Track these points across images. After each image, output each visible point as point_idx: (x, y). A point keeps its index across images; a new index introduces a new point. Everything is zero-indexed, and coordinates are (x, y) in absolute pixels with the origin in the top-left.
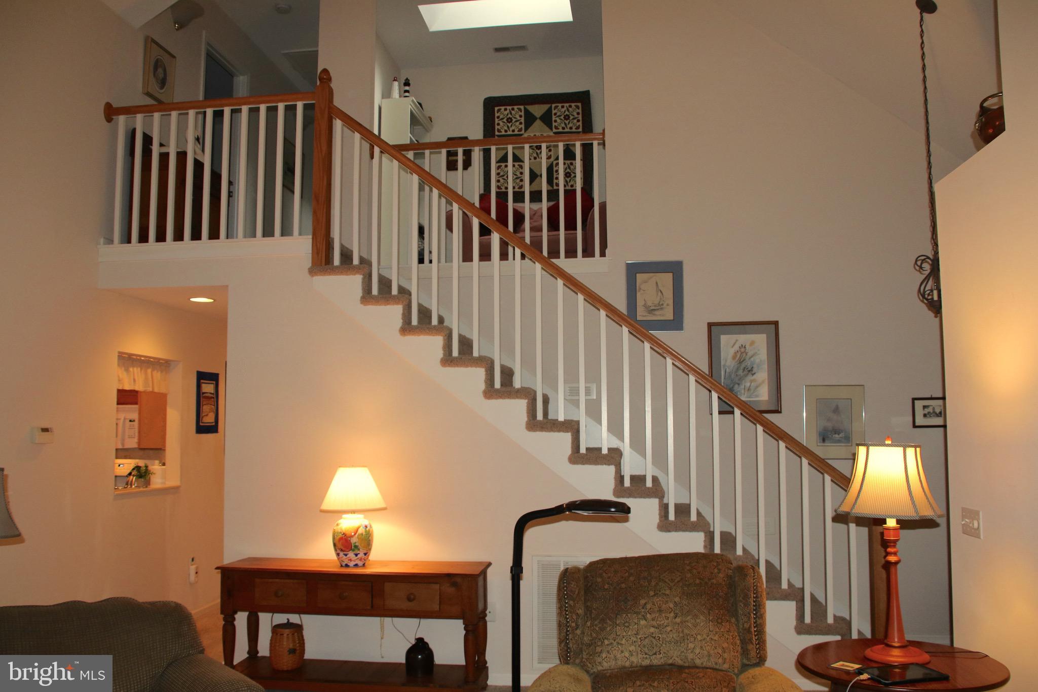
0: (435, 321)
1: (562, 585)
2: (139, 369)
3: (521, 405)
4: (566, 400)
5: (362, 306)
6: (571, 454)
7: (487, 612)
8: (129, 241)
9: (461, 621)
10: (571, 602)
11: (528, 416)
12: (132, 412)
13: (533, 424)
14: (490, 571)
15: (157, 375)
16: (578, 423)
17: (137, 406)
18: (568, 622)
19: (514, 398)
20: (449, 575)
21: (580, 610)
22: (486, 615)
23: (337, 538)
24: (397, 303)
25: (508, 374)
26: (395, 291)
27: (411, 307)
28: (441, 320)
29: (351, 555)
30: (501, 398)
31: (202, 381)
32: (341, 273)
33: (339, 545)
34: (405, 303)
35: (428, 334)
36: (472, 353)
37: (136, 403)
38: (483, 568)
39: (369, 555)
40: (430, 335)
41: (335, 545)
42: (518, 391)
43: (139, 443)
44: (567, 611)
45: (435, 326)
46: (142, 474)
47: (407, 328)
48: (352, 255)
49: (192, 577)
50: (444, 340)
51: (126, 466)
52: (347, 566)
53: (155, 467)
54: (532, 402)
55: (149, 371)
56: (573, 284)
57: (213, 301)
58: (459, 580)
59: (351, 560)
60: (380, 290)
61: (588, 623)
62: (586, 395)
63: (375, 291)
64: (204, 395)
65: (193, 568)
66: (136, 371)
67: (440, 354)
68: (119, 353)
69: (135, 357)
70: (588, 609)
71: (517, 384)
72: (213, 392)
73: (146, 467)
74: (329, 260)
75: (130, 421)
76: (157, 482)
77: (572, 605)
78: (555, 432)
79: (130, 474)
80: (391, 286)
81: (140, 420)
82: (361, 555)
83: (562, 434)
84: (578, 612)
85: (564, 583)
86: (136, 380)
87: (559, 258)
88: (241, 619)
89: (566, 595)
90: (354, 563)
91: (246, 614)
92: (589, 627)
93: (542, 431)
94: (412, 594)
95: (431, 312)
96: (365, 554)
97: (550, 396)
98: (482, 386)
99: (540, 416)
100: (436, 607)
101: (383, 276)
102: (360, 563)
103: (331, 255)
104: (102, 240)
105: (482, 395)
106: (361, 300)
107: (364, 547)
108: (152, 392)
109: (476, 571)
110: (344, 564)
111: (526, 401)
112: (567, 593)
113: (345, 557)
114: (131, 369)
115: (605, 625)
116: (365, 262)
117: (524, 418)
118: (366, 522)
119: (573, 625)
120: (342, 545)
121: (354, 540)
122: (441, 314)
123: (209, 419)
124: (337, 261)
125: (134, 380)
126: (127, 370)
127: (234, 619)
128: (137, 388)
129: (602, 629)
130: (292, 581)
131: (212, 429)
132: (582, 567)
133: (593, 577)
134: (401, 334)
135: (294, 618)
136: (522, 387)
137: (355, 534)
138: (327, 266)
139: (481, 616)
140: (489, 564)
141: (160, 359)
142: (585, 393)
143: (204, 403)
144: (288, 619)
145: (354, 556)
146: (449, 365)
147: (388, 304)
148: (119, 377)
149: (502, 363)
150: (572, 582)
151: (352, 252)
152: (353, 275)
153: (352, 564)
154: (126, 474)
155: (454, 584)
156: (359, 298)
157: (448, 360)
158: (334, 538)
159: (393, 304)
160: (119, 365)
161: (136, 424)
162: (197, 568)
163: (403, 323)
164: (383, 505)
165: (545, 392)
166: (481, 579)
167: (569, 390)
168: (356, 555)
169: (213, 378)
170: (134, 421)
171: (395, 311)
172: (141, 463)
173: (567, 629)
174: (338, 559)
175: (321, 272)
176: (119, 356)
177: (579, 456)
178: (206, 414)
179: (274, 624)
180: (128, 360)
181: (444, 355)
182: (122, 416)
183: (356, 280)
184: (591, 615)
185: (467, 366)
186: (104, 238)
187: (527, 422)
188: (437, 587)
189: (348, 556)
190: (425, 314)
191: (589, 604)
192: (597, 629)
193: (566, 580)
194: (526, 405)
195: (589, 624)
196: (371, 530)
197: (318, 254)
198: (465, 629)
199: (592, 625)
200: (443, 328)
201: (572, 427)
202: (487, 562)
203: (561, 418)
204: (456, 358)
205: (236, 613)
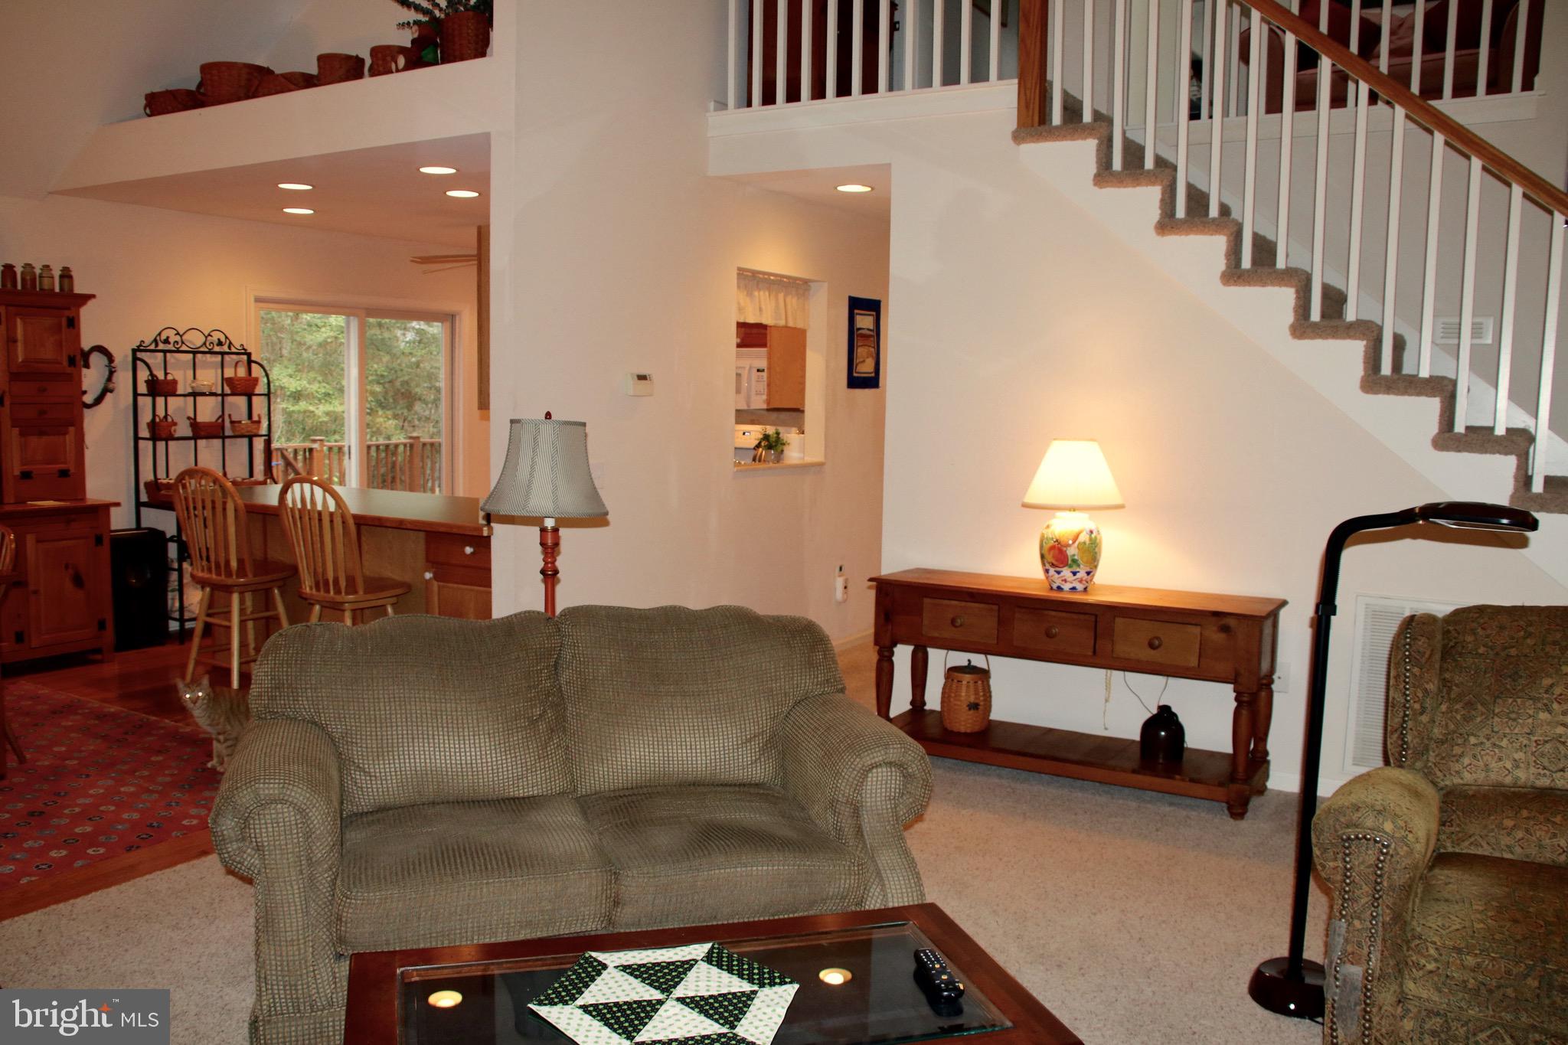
0: (1214, 212)
1: (1402, 641)
2: (767, 293)
3: (1354, 350)
4: (1437, 345)
5: (1096, 188)
6: (1438, 434)
7: (1275, 677)
8: (749, 104)
9: (1231, 686)
10: (1416, 670)
11: (1365, 369)
12: (758, 357)
13: (1373, 381)
14: (1283, 613)
15: (793, 301)
16: (1454, 383)
17: (765, 349)
18: (1408, 701)
19: (1344, 338)
20: (1217, 614)
21: (1431, 684)
22: (1272, 682)
23: (1046, 547)
24: (1153, 184)
25: (1334, 300)
26: (1149, 164)
27: (1176, 189)
28: (1225, 210)
29: (1066, 572)
30: (1321, 337)
31: (856, 311)
32: (1064, 138)
33: (1049, 558)
34: (1164, 183)
35: (1202, 232)
36: (1274, 264)
37: (764, 345)
38: (1271, 608)
39: (1093, 576)
40: (1206, 234)
41: (1042, 557)
42: (1351, 325)
43: (768, 402)
44: (1407, 683)
45: (1214, 219)
46: (772, 444)
47: (1167, 223)
48: (1082, 109)
49: (839, 594)
50: (1229, 241)
51: (753, 434)
52: (1059, 588)
53: (791, 436)
54: (1375, 345)
55: (781, 296)
56: (1463, 141)
57: (869, 189)
58: (1232, 622)
59: (1065, 581)
60: (1126, 164)
61: (1442, 706)
62: (1472, 338)
63: (1117, 164)
64: (860, 332)
65: (839, 583)
66: (762, 295)
67: (1221, 264)
68: (739, 269)
69: (761, 276)
70: (1446, 684)
71: (1351, 314)
72: (872, 328)
73: (778, 433)
74: (1044, 117)
75: (758, 371)
76: (794, 454)
77: (1418, 674)
78: (1412, 395)
79: (758, 446)
80: (1144, 157)
81: (769, 368)
82: (1082, 574)
83: (1423, 400)
84: (1427, 686)
85: (1407, 638)
86: (764, 310)
87: (1440, 97)
88: (903, 654)
89: (1408, 657)
90: (1071, 586)
91: (910, 648)
92: (1443, 713)
93: (1388, 394)
94: (1158, 638)
95: (1208, 199)
96: (1088, 573)
97: (1407, 337)
98: (1289, 318)
99: (1386, 369)
100: (1193, 662)
101: (1133, 142)
102: (1080, 587)
103: (1048, 109)
104: (712, 105)
105: (1287, 332)
106: (1094, 180)
107: (1087, 563)
108: (786, 327)
109: (1262, 610)
110: (1055, 586)
111: (1365, 342)
112: (1410, 654)
113: (1056, 575)
114: (756, 293)
115: (1474, 713)
116: (1103, 120)
117: (1358, 370)
118: (1092, 526)
119: (1417, 706)
120: (1054, 557)
121: (1071, 551)
122: (1226, 201)
123: (866, 368)
124: (1057, 118)
125: (761, 309)
126: (750, 294)
127: (892, 654)
128: (765, 322)
129: (1467, 719)
130: (976, 605)
131: (872, 382)
132: (1440, 615)
133: (1459, 633)
134: (1158, 234)
135: (978, 660)
136: (1357, 320)
137: (1074, 542)
138: (1042, 128)
139: (1264, 681)
140: (1284, 603)
141: (796, 279)
142: (1472, 333)
143: (859, 344)
144: (969, 661)
145: (1071, 575)
146: (1236, 283)
147: (1138, 185)
148: (739, 303)
149: (1326, 281)
150: (1420, 638)
151: (1081, 103)
152: (1082, 139)
153: (1066, 587)
154: (753, 446)
155: (1225, 629)
156: (1092, 177)
157: (1233, 274)
158: (1041, 547)
159: (1147, 185)
160: (739, 287)
161: (765, 374)
162: (846, 581)
163: (1161, 214)
164: (1118, 501)
165: (1399, 332)
166: (1269, 623)
167: (1443, 328)
168: (1074, 574)
169: (873, 307)
170: (763, 370)
171: (1151, 195)
172: (771, 430)
173: (1405, 712)
174: (1047, 578)
175: (1033, 136)
176: (738, 274)
177: (1448, 437)
178: (861, 360)
179: (948, 666)
180: (751, 279)
181: (1228, 266)
182: (746, 363)
183: (1086, 149)
184: (1448, 693)
185: (1264, 285)
186: (715, 101)
187: (1363, 377)
188: (1196, 630)
189: (1062, 574)
190: (1198, 200)
191: (1447, 676)
192: (1458, 717)
193: (1410, 633)
194: (1363, 349)
195: (1444, 708)
196: (1098, 537)
197: (1027, 107)
198: (1236, 699)
199: (1450, 710)
200: (1227, 222)
201: (1444, 389)
202: (1279, 600)
203: (1424, 373)
204: (1248, 271)
205: (895, 645)
